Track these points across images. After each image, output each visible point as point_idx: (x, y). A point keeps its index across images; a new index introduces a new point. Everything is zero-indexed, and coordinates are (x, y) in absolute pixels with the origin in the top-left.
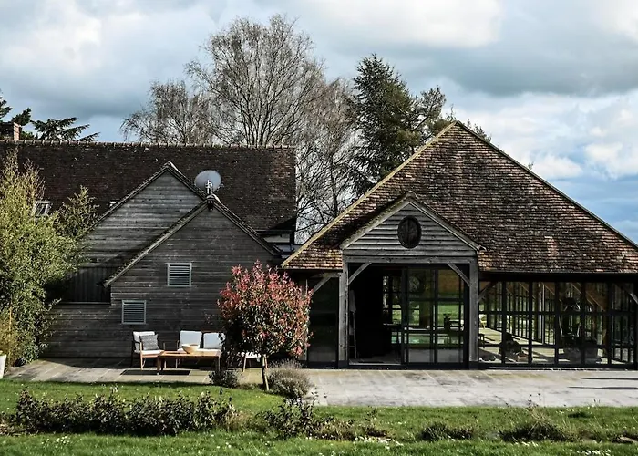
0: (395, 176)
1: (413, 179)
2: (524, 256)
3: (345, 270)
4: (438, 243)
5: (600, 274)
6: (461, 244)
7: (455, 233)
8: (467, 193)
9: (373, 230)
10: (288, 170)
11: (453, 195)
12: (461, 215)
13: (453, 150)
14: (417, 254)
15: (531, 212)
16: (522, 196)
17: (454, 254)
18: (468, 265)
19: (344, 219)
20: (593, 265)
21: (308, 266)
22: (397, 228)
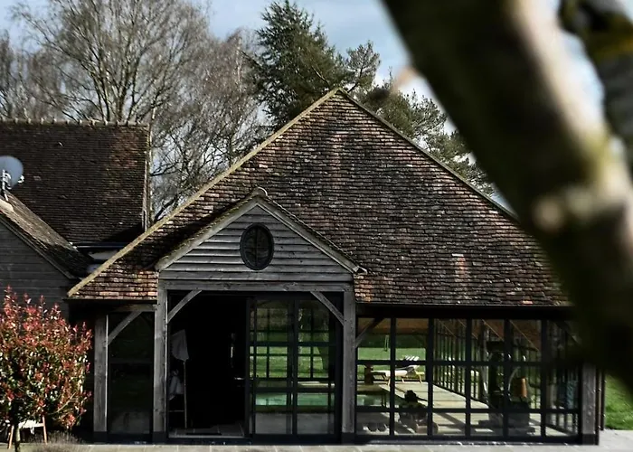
0: (244, 166)
1: (269, 170)
2: (421, 282)
3: (163, 301)
4: (299, 263)
5: (528, 307)
6: (331, 263)
7: (323, 248)
8: (347, 192)
9: (204, 243)
10: (135, 157)
11: (325, 193)
12: (334, 222)
13: (330, 129)
14: (267, 277)
15: (434, 219)
16: (424, 196)
17: (321, 278)
18: (340, 295)
19: (166, 227)
20: (518, 294)
21: (107, 295)
22: (239, 240)
